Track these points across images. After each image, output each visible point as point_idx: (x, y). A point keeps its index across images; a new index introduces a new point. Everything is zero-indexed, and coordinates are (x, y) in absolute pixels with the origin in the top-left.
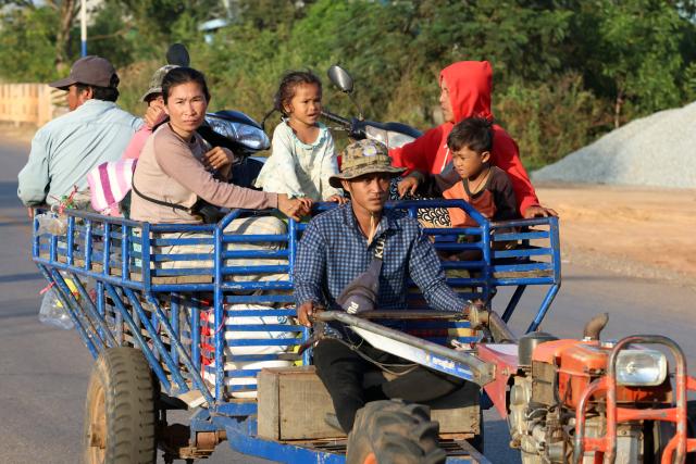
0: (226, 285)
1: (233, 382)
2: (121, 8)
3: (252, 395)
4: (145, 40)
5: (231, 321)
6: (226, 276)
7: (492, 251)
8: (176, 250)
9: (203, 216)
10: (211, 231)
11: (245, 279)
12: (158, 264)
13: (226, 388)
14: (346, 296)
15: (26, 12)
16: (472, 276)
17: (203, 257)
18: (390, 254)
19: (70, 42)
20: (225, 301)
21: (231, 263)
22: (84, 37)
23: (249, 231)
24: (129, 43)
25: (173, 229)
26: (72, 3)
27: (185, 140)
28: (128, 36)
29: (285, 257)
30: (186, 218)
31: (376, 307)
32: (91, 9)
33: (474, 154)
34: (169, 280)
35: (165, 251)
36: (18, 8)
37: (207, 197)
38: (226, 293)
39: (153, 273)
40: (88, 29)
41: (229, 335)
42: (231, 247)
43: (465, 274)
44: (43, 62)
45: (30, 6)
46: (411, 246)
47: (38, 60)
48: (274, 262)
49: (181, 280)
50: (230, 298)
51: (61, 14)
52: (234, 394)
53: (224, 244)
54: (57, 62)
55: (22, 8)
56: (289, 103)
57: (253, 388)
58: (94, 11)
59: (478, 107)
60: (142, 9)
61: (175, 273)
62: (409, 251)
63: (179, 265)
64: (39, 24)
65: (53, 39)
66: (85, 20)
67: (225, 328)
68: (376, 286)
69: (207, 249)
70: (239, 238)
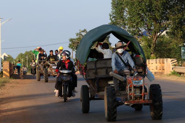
19: (155, 47)
54: (151, 53)
65: (150, 46)
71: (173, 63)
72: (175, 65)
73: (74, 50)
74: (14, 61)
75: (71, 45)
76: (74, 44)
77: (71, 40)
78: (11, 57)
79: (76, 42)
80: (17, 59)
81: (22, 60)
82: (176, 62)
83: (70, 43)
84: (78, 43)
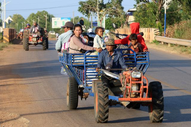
0: (86, 65)
1: (88, 83)
2: (177, 2)
3: (91, 85)
4: (185, 14)
5: (87, 71)
6: (86, 63)
7: (136, 58)
8: (77, 58)
9: (82, 52)
10: (83, 55)
11: (90, 64)
12: (74, 61)
13: (86, 84)
14: (106, 66)
15: (147, 4)
16: (133, 63)
17: (82, 60)
18: (115, 59)
19: (160, 14)
20: (86, 68)
21: (87, 61)
22: (165, 13)
23: (91, 55)
24: (180, 15)
25: (76, 54)
26: (162, 1)
27: (78, 38)
28: (180, 12)
29: (97, 60)
30: (78, 52)
31: (111, 68)
32: (168, 3)
33: (134, 41)
34: (76, 64)
35: (75, 58)
36: (144, 3)
37: (82, 48)
38: (86, 66)
39: (73, 63)
40: (167, 10)
41: (87, 74)
42: (87, 58)
43: (131, 63)
44: (151, 21)
45: (148, 2)
46: (119, 57)
47: (150, 21)
48: (95, 61)
49: (78, 64)
50: (87, 67)
51: (158, 5)
52: (88, 85)
53: (86, 57)
54: (156, 20)
55: (145, 3)
56: (98, 32)
57: (91, 84)
58: (169, 4)
59: (136, 31)
60: (184, 3)
61: (77, 63)
62: (119, 58)
63: (77, 61)
64: (151, 8)
65: (155, 13)
66: (166, 7)
67: (86, 73)
68: (112, 64)
69: (83, 58)
70: (89, 56)
71: (156, 32)
72: (156, 35)
73: (84, 14)
74: (25, 23)
75: (80, 9)
76: (83, 7)
77: (81, 3)
78: (22, 17)
79: (86, 5)
80: (27, 20)
81: (33, 21)
82: (159, 31)
83: (80, 6)
84: (89, 6)
